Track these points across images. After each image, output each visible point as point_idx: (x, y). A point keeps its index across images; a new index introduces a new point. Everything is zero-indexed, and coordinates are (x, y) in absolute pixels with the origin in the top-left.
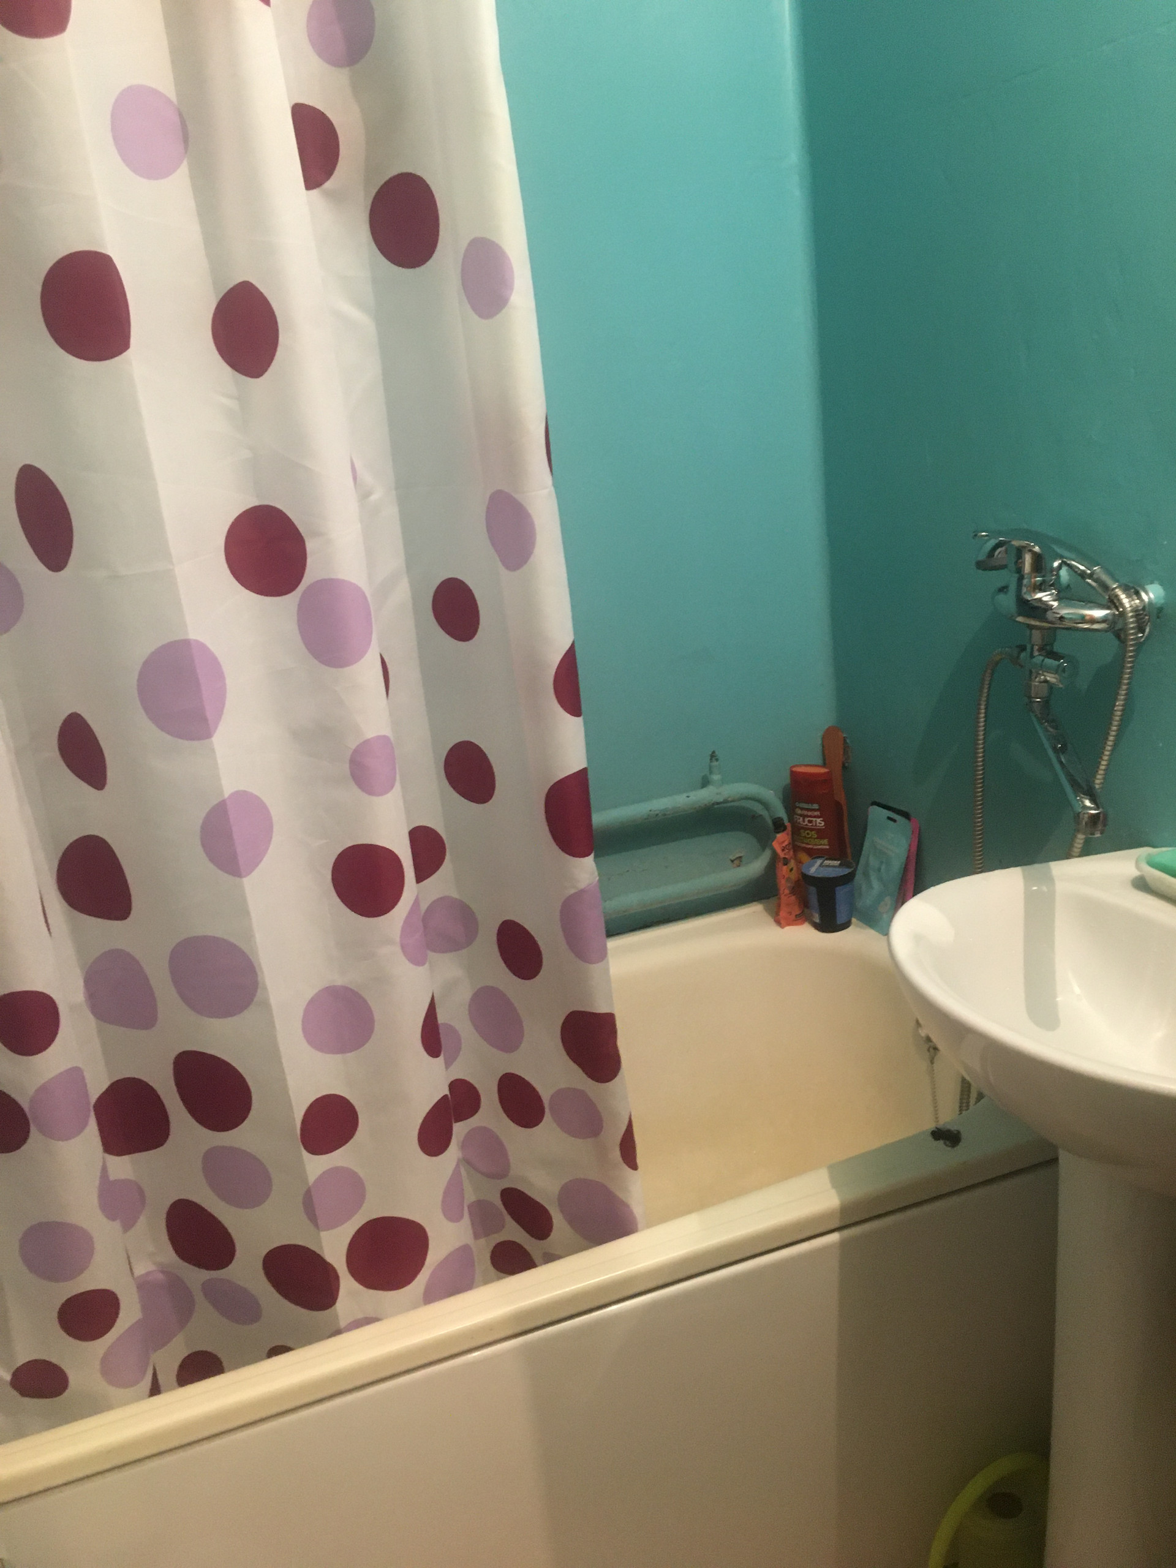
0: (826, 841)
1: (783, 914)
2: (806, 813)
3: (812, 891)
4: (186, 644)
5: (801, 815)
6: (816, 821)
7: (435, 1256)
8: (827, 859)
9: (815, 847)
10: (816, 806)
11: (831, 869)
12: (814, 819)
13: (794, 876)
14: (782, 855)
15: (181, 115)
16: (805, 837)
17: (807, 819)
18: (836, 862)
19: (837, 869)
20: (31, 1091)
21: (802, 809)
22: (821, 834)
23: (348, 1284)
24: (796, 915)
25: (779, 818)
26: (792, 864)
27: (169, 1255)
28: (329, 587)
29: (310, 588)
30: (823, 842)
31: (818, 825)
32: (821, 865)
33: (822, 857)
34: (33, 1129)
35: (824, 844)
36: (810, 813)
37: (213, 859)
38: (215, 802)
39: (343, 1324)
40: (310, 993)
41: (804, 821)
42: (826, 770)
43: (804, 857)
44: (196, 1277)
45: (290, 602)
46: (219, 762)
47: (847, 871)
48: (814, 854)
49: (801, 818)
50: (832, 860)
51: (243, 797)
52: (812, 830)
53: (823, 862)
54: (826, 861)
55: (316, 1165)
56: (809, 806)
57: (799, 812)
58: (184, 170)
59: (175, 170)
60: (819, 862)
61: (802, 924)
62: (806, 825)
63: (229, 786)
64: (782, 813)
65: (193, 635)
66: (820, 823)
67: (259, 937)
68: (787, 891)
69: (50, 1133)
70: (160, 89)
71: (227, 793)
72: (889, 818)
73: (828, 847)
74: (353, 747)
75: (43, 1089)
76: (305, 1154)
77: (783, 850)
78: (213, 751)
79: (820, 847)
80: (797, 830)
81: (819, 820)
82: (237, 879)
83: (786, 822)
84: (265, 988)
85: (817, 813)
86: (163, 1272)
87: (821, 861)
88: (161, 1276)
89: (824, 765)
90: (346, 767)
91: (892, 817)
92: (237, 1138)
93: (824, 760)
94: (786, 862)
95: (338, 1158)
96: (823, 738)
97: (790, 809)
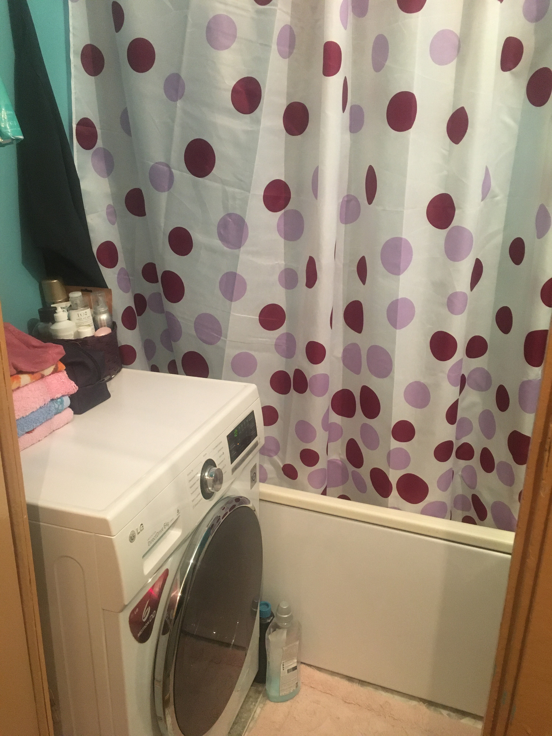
4: (401, 239)
7: (430, 499)
15: (459, 41)
20: (311, 376)
23: (395, 492)
27: (344, 456)
28: (460, 230)
29: (453, 228)
34: (308, 389)
37: (389, 319)
38: (394, 299)
39: (389, 505)
40: (411, 381)
44: (351, 468)
45: (444, 233)
46: (400, 284)
51: (405, 300)
55: (395, 444)
58: (454, 63)
59: (450, 62)
63: (401, 295)
65: (404, 236)
67: (397, 352)
69: (313, 392)
70: (454, 31)
71: (400, 297)
74: (450, 293)
75: (314, 376)
76: (392, 439)
78: (399, 280)
82: (395, 329)
84: (394, 373)
86: (342, 462)
88: (340, 463)
90: (446, 300)
92: (372, 422)
95: (403, 445)
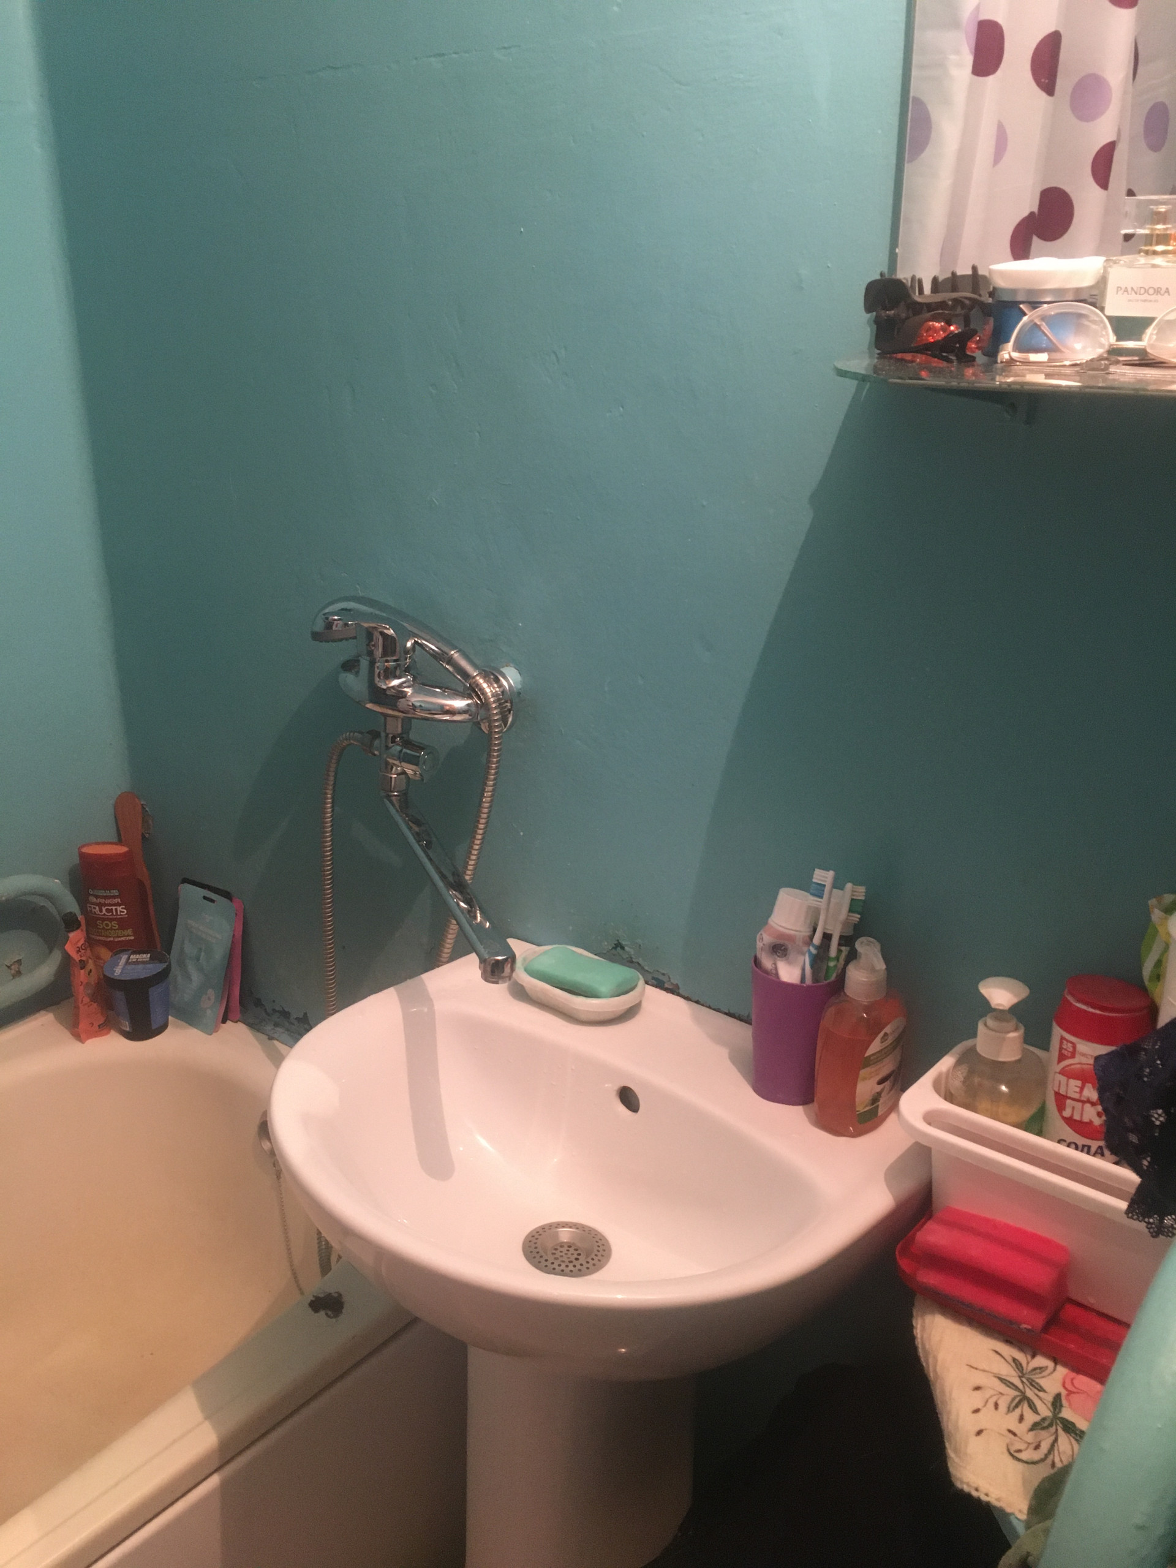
0: (130, 931)
1: (83, 1025)
2: (102, 901)
3: (119, 996)
5: (97, 904)
6: (116, 910)
8: (134, 953)
9: (116, 940)
10: (115, 892)
11: (141, 966)
12: (114, 908)
13: (93, 979)
14: (76, 957)
16: (103, 928)
17: (104, 909)
18: (145, 956)
19: (148, 966)
21: (97, 897)
22: (123, 924)
24: (99, 1026)
25: (71, 913)
26: (91, 965)
30: (126, 933)
31: (119, 914)
32: (127, 962)
33: (126, 950)
35: (128, 935)
36: (108, 901)
41: (101, 911)
42: (124, 849)
43: (105, 953)
47: (159, 967)
48: (117, 948)
49: (97, 908)
50: (139, 953)
52: (111, 920)
53: (129, 958)
54: (132, 957)
56: (108, 893)
57: (94, 900)
60: (124, 958)
61: (108, 1033)
62: (104, 914)
64: (71, 905)
66: (122, 911)
68: (87, 1000)
72: (205, 898)
73: (132, 938)
77: (78, 951)
79: (123, 939)
80: (92, 922)
81: (119, 909)
83: (80, 917)
85: (116, 901)
87: (127, 956)
89: (120, 842)
91: (208, 896)
93: (119, 835)
94: (83, 965)
96: (116, 807)
97: (83, 901)
